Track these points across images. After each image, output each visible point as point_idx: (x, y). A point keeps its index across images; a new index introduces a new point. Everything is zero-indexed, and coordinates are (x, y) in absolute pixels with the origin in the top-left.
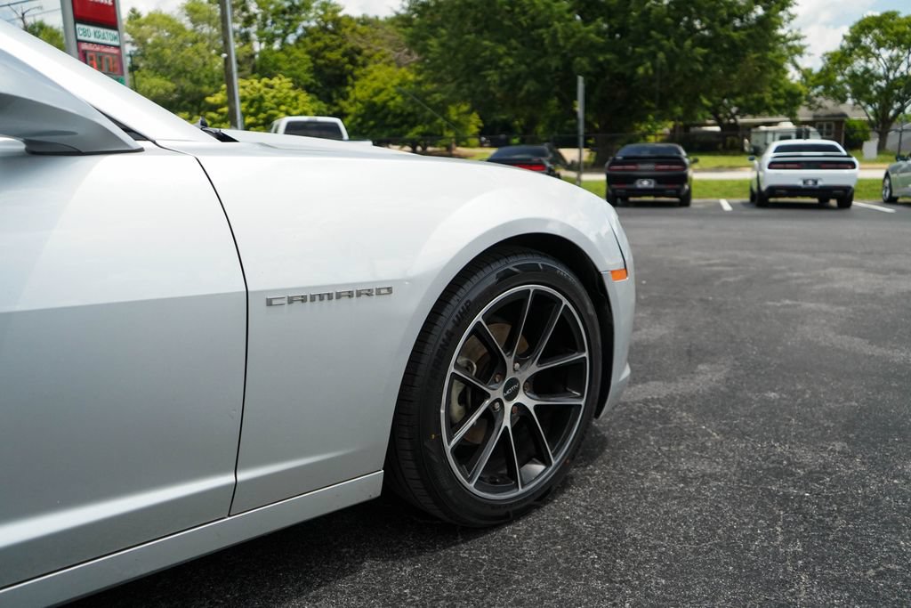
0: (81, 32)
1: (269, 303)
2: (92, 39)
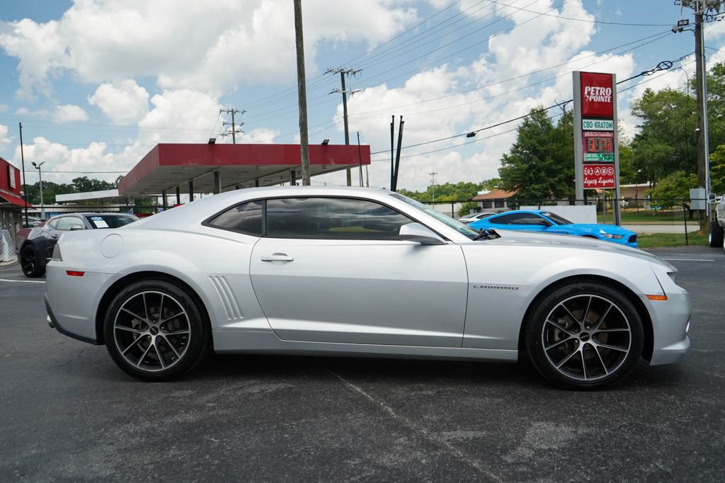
0: (586, 125)
1: (475, 287)
2: (594, 128)
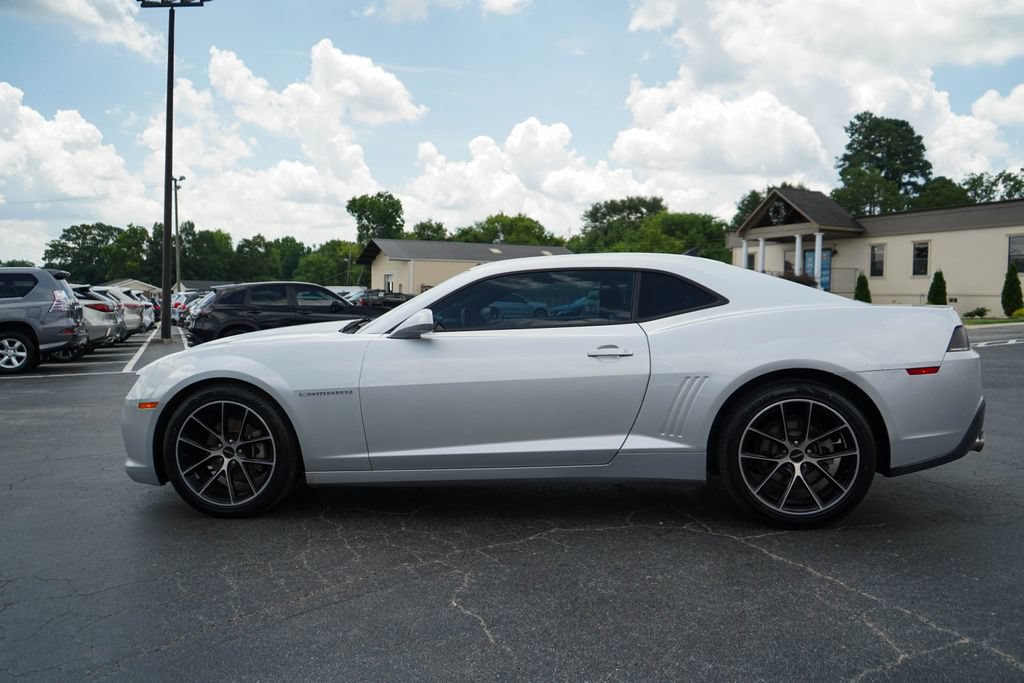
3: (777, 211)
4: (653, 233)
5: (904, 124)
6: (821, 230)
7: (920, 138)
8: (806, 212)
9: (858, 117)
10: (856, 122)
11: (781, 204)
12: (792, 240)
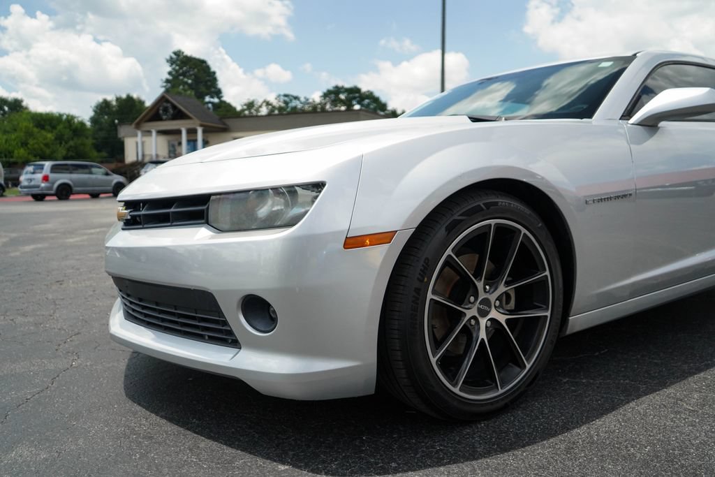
3: (166, 110)
4: (26, 127)
5: (203, 62)
6: (201, 126)
7: (214, 73)
8: (190, 112)
9: (175, 53)
10: (174, 56)
11: (169, 105)
12: (178, 132)
